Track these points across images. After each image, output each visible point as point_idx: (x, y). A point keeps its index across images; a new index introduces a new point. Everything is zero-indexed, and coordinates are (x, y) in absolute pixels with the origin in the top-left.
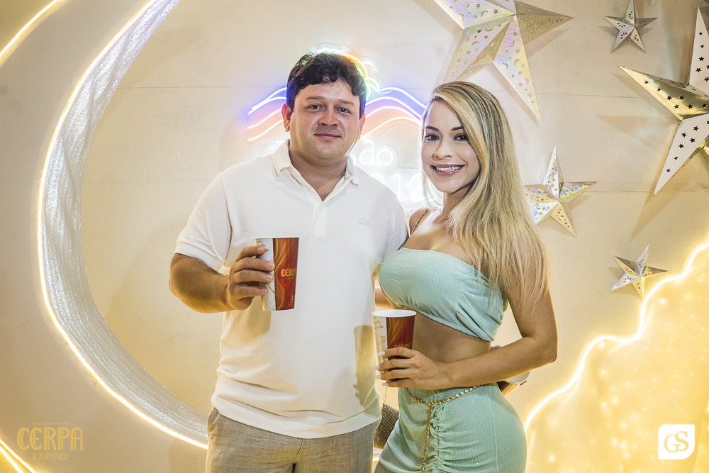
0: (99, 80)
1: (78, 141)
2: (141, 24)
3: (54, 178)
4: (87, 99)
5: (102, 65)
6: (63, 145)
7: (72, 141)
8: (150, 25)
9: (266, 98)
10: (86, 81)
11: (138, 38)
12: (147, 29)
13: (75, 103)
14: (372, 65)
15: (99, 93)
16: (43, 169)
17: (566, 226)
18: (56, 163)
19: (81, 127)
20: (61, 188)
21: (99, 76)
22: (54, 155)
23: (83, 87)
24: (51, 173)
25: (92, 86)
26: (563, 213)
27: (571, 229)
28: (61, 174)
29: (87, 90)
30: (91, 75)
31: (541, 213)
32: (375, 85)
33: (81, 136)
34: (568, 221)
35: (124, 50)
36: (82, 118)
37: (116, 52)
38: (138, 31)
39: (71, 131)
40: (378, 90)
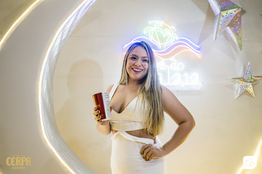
0: (65, 31)
1: (54, 59)
2: (84, 7)
3: (45, 75)
4: (60, 39)
5: (67, 24)
6: (49, 60)
7: (52, 59)
8: (87, 8)
9: (131, 41)
10: (61, 31)
11: (81, 13)
12: (86, 9)
13: (55, 42)
14: (174, 28)
15: (64, 37)
16: (41, 71)
17: (252, 94)
18: (46, 69)
19: (56, 53)
20: (47, 80)
21: (65, 29)
22: (45, 66)
23: (59, 34)
24: (44, 73)
25: (62, 34)
26: (252, 89)
27: (254, 95)
28: (48, 74)
29: (60, 35)
30: (63, 28)
31: (243, 89)
32: (175, 36)
33: (55, 56)
34: (253, 92)
35: (76, 18)
36: (57, 49)
37: (73, 19)
38: (82, 10)
39: (52, 54)
40: (177, 39)
